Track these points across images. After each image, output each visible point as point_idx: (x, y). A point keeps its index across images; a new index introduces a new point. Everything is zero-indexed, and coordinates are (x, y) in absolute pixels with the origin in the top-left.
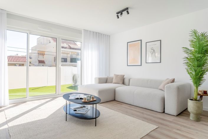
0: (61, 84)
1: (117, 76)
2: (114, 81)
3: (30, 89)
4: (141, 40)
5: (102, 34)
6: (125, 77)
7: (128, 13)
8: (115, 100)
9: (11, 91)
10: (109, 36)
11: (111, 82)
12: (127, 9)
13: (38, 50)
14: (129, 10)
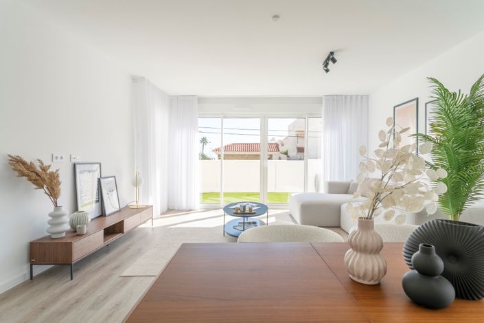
4: (417, 99)
7: (335, 61)
8: (340, 227)
10: (368, 96)
12: (331, 54)
13: (297, 130)
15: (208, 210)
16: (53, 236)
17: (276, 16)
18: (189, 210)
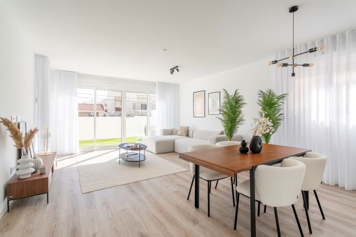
0: (127, 136)
1: (182, 127)
2: (178, 133)
3: (97, 140)
4: (205, 91)
5: (169, 84)
6: (190, 129)
7: (178, 71)
8: (174, 152)
9: (81, 142)
10: (178, 85)
11: (176, 134)
12: (177, 67)
13: (115, 96)
14: (179, 68)
15: (85, 152)
16: (21, 177)
17: (165, 50)
18: (71, 155)
